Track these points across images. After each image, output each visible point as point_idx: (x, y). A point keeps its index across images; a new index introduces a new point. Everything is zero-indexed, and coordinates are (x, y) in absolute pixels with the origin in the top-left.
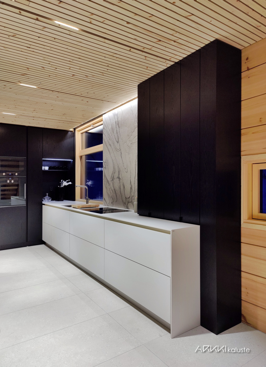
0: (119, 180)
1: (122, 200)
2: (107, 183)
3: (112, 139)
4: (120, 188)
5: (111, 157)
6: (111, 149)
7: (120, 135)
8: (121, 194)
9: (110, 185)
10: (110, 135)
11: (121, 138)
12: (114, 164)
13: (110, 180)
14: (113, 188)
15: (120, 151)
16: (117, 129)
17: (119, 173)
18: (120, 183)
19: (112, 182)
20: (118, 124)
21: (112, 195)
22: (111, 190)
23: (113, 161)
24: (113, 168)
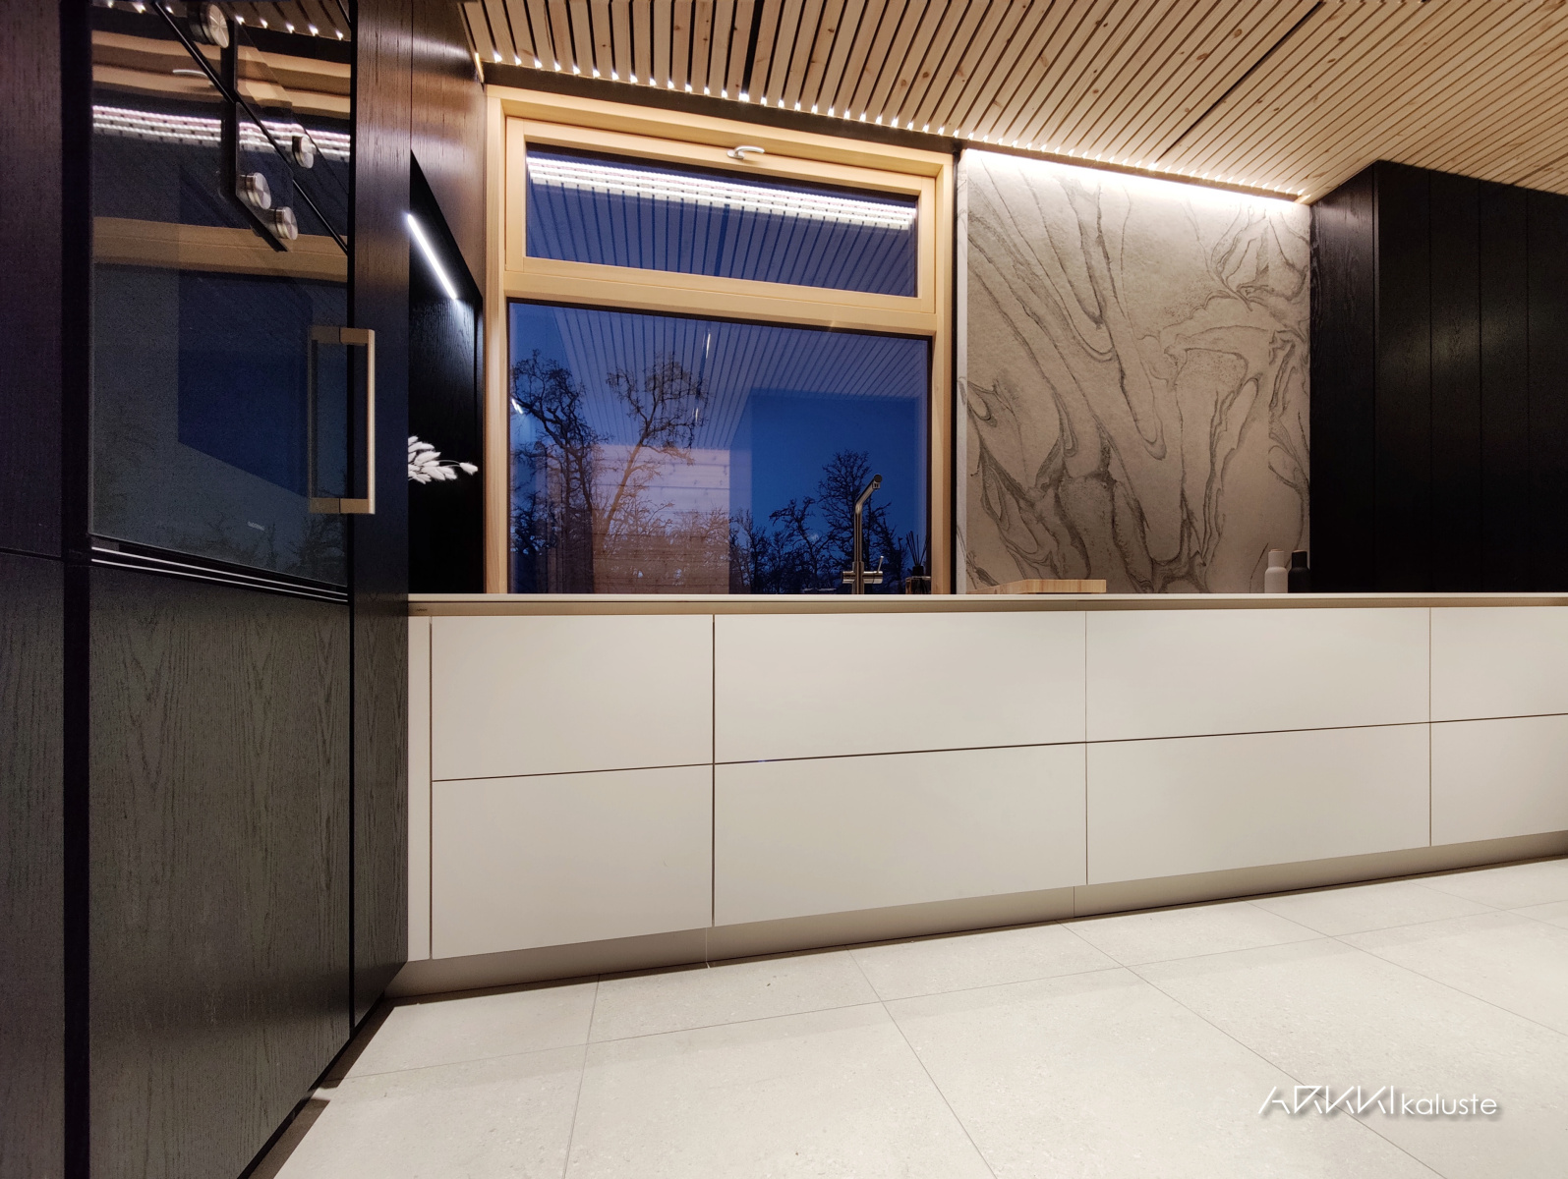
0: (1109, 489)
1: (1127, 572)
2: (1008, 497)
3: (1049, 295)
4: (1113, 521)
5: (1044, 377)
6: (1046, 339)
7: (1115, 292)
8: (1117, 545)
9: (1032, 505)
10: (1040, 272)
11: (1118, 310)
12: (1067, 414)
13: (1033, 482)
14: (1054, 520)
15: (1117, 365)
16: (1093, 263)
17: (1105, 453)
18: (1112, 499)
19: (1051, 492)
20: (1100, 241)
21: (1051, 552)
22: (1039, 528)
23: (1057, 397)
24: (1062, 430)
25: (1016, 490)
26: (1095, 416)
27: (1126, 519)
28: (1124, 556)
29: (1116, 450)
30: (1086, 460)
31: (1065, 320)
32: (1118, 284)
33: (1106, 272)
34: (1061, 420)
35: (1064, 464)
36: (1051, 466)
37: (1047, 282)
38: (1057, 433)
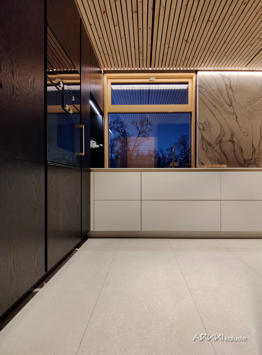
0: (233, 144)
1: (238, 162)
2: (208, 146)
3: (218, 101)
4: (234, 151)
5: (217, 119)
6: (217, 111)
7: (234, 99)
8: (235, 157)
9: (214, 148)
10: (215, 96)
11: (235, 103)
12: (222, 127)
13: (214, 143)
14: (219, 151)
15: (235, 115)
16: (229, 93)
17: (232, 136)
18: (234, 146)
19: (219, 145)
20: (231, 87)
21: (218, 158)
22: (216, 153)
23: (220, 123)
24: (221, 131)
25: (210, 145)
26: (229, 127)
27: (238, 151)
28: (237, 159)
29: (235, 135)
30: (228, 137)
31: (222, 106)
32: (235, 97)
33: (232, 94)
34: (221, 129)
35: (222, 138)
36: (219, 139)
37: (217, 98)
38: (220, 132)
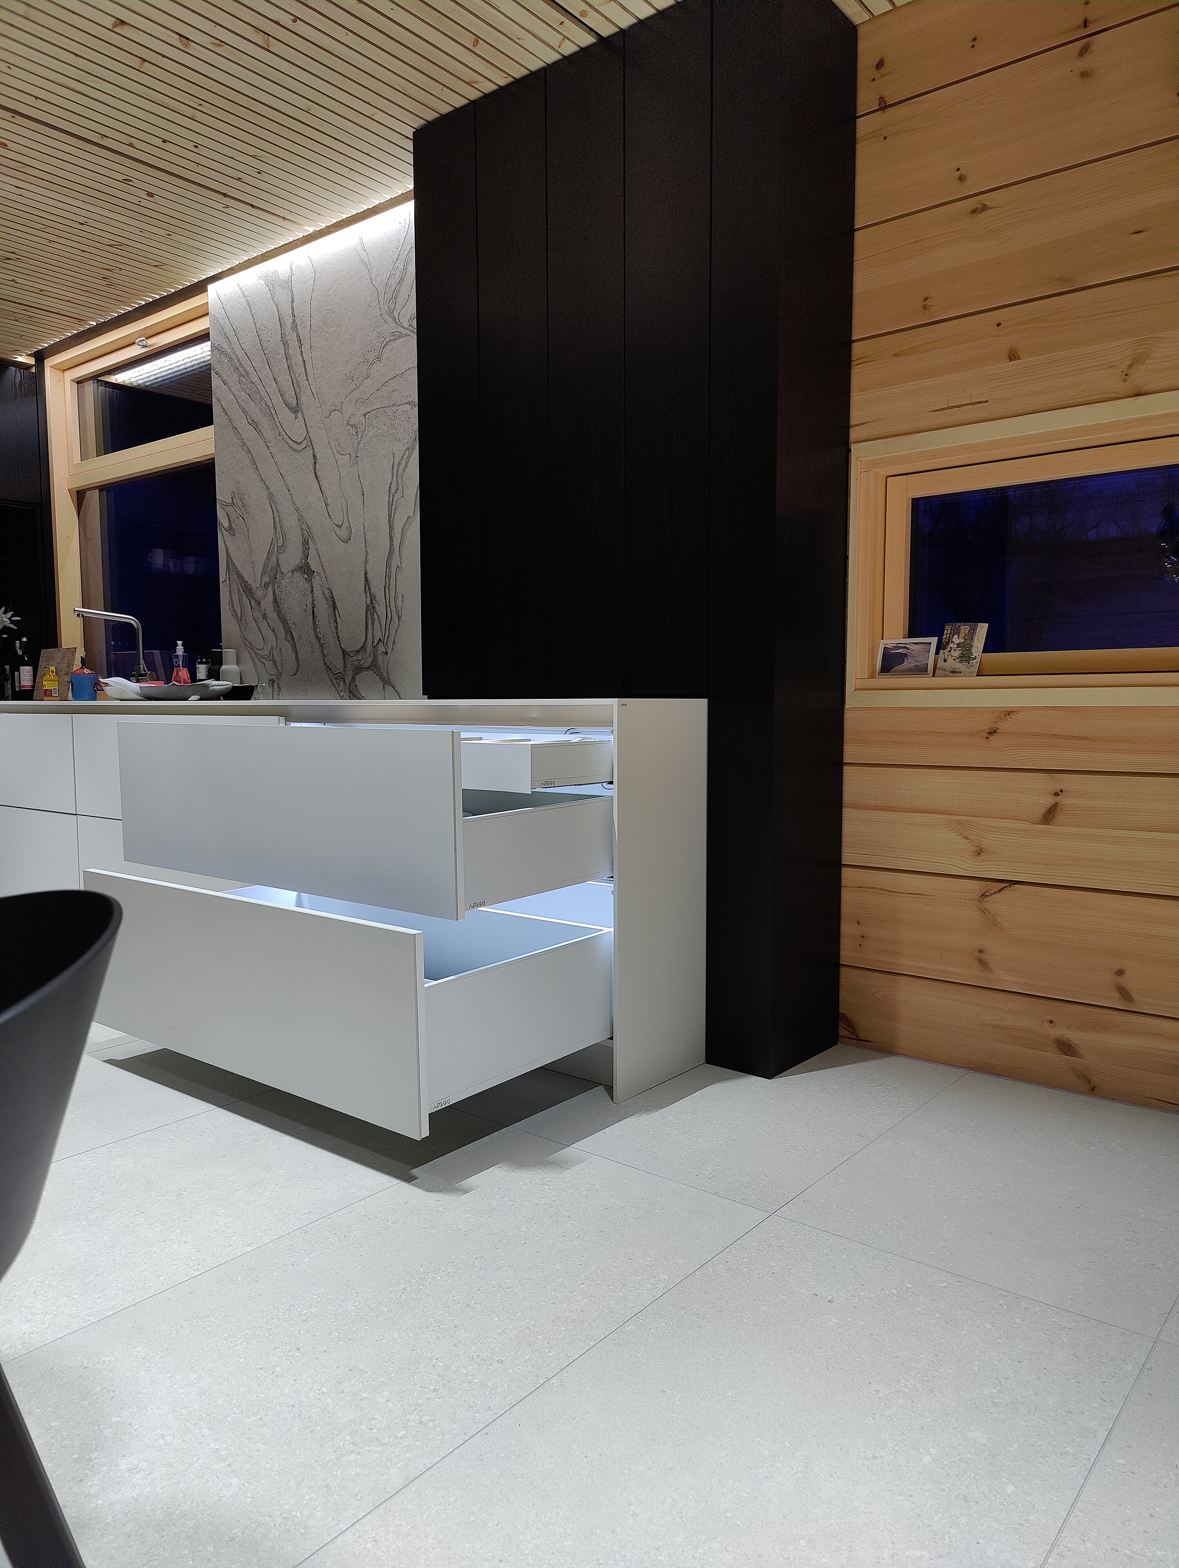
0: (309, 580)
1: (326, 664)
2: (245, 598)
4: (313, 612)
5: (262, 480)
6: (262, 443)
7: (308, 375)
8: (317, 637)
9: (259, 604)
10: (256, 378)
11: (312, 393)
12: (278, 512)
13: (258, 583)
14: (273, 616)
15: (311, 452)
16: (292, 351)
17: (305, 545)
18: (312, 590)
19: (270, 589)
20: (294, 326)
21: (272, 647)
22: (264, 626)
23: (271, 496)
24: (275, 528)
25: (248, 590)
26: (297, 509)
27: (323, 610)
28: (322, 647)
29: (313, 540)
30: (291, 558)
31: (273, 418)
32: (311, 366)
33: (299, 356)
34: (274, 518)
35: (278, 561)
36: (269, 565)
37: (261, 387)
38: (272, 532)
